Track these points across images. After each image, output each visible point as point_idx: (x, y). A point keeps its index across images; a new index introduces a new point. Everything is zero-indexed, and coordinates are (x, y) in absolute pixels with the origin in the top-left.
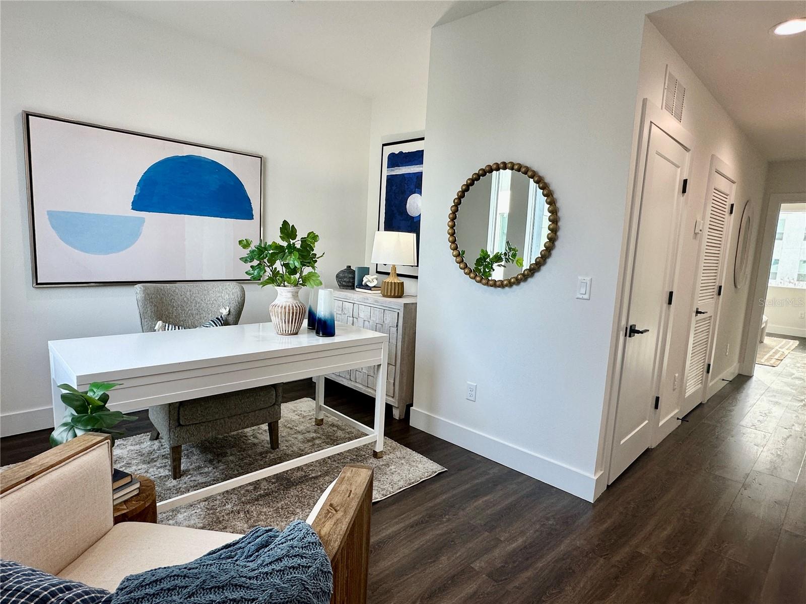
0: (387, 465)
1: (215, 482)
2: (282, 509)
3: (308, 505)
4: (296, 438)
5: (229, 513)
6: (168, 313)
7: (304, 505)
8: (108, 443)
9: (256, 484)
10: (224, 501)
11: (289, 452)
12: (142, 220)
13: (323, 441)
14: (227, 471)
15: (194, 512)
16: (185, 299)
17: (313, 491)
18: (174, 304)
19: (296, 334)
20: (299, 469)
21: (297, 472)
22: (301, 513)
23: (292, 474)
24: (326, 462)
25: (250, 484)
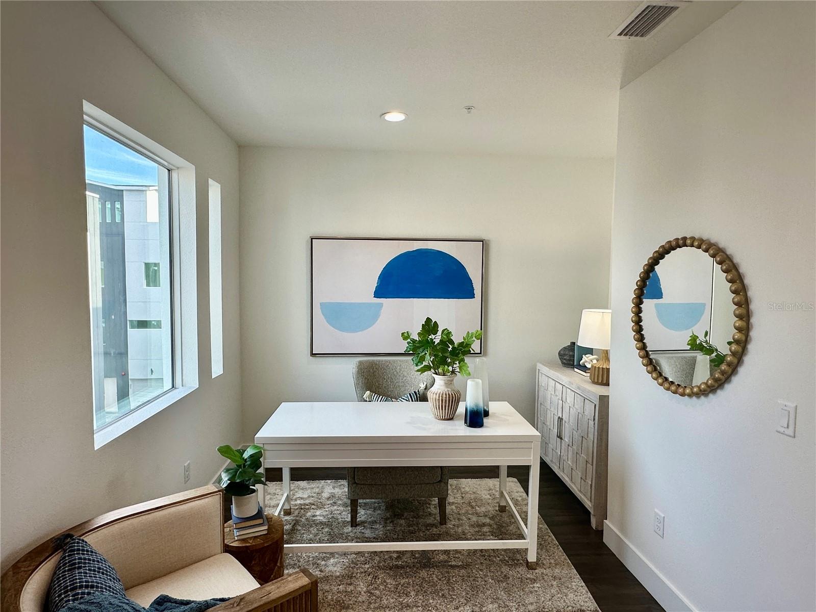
0: (534, 581)
1: (374, 540)
2: (402, 586)
3: (425, 592)
4: (469, 519)
5: (362, 573)
6: (379, 384)
7: (421, 590)
8: (220, 494)
9: (401, 554)
10: (368, 560)
11: (452, 531)
12: (381, 305)
13: (491, 530)
14: (390, 533)
15: (343, 560)
16: (395, 373)
17: (440, 580)
18: (385, 377)
19: (451, 419)
20: (446, 552)
21: (442, 555)
22: (413, 596)
23: (436, 555)
24: (475, 554)
25: (397, 552)
